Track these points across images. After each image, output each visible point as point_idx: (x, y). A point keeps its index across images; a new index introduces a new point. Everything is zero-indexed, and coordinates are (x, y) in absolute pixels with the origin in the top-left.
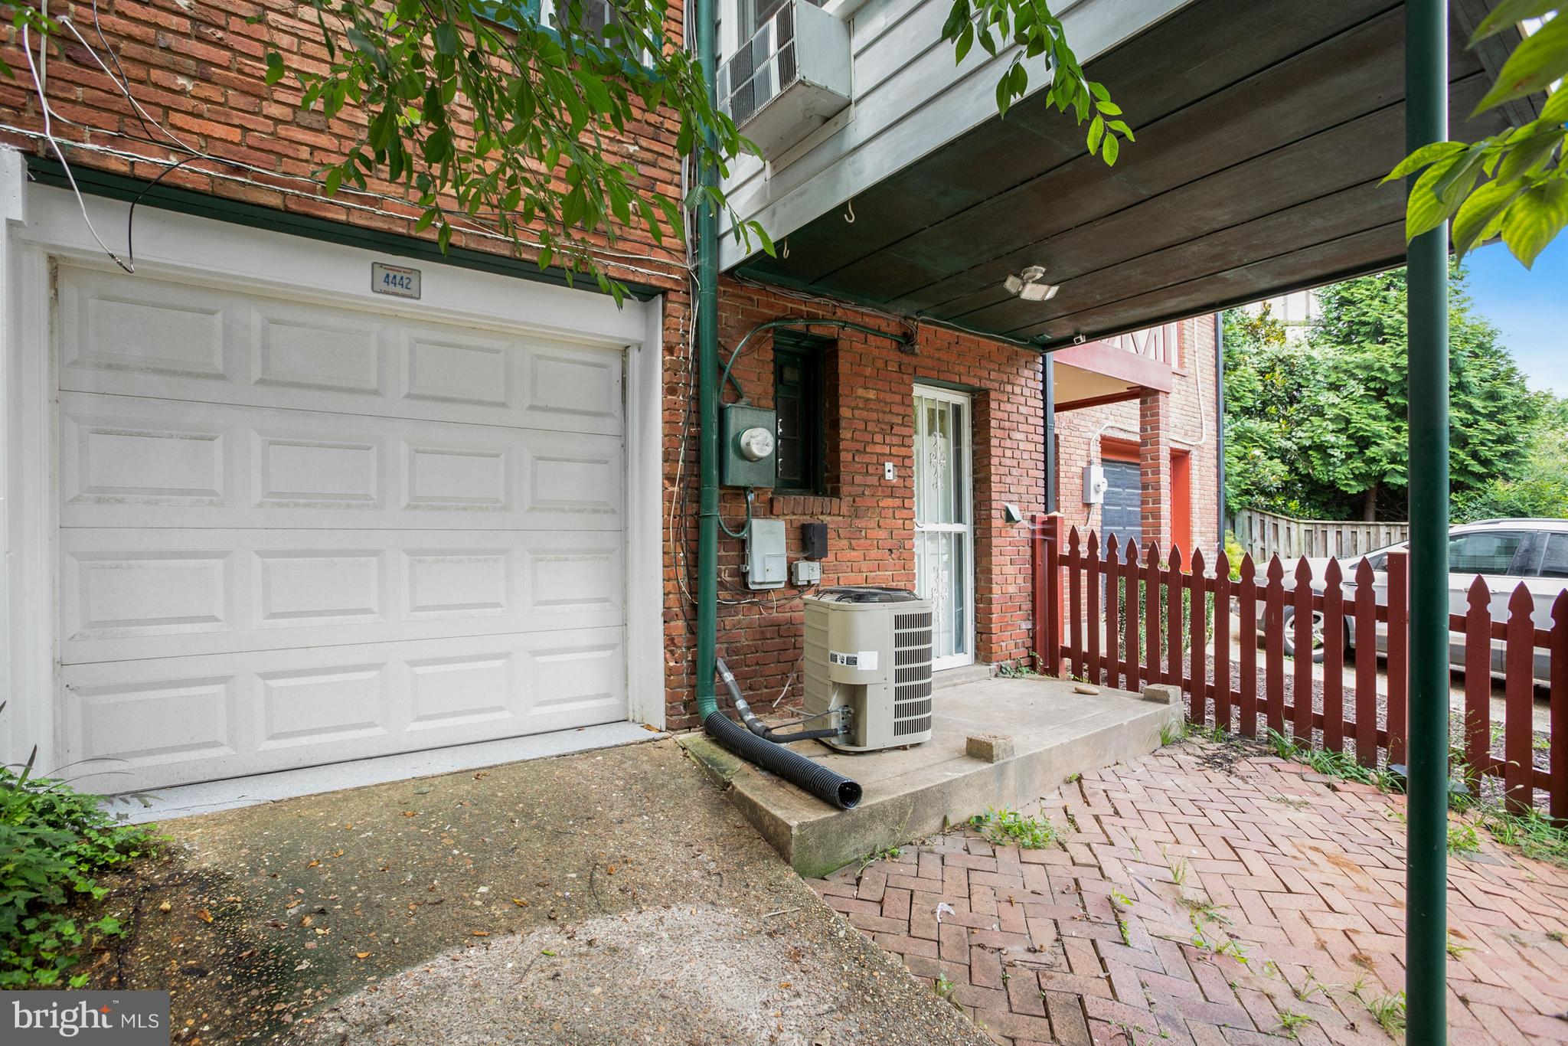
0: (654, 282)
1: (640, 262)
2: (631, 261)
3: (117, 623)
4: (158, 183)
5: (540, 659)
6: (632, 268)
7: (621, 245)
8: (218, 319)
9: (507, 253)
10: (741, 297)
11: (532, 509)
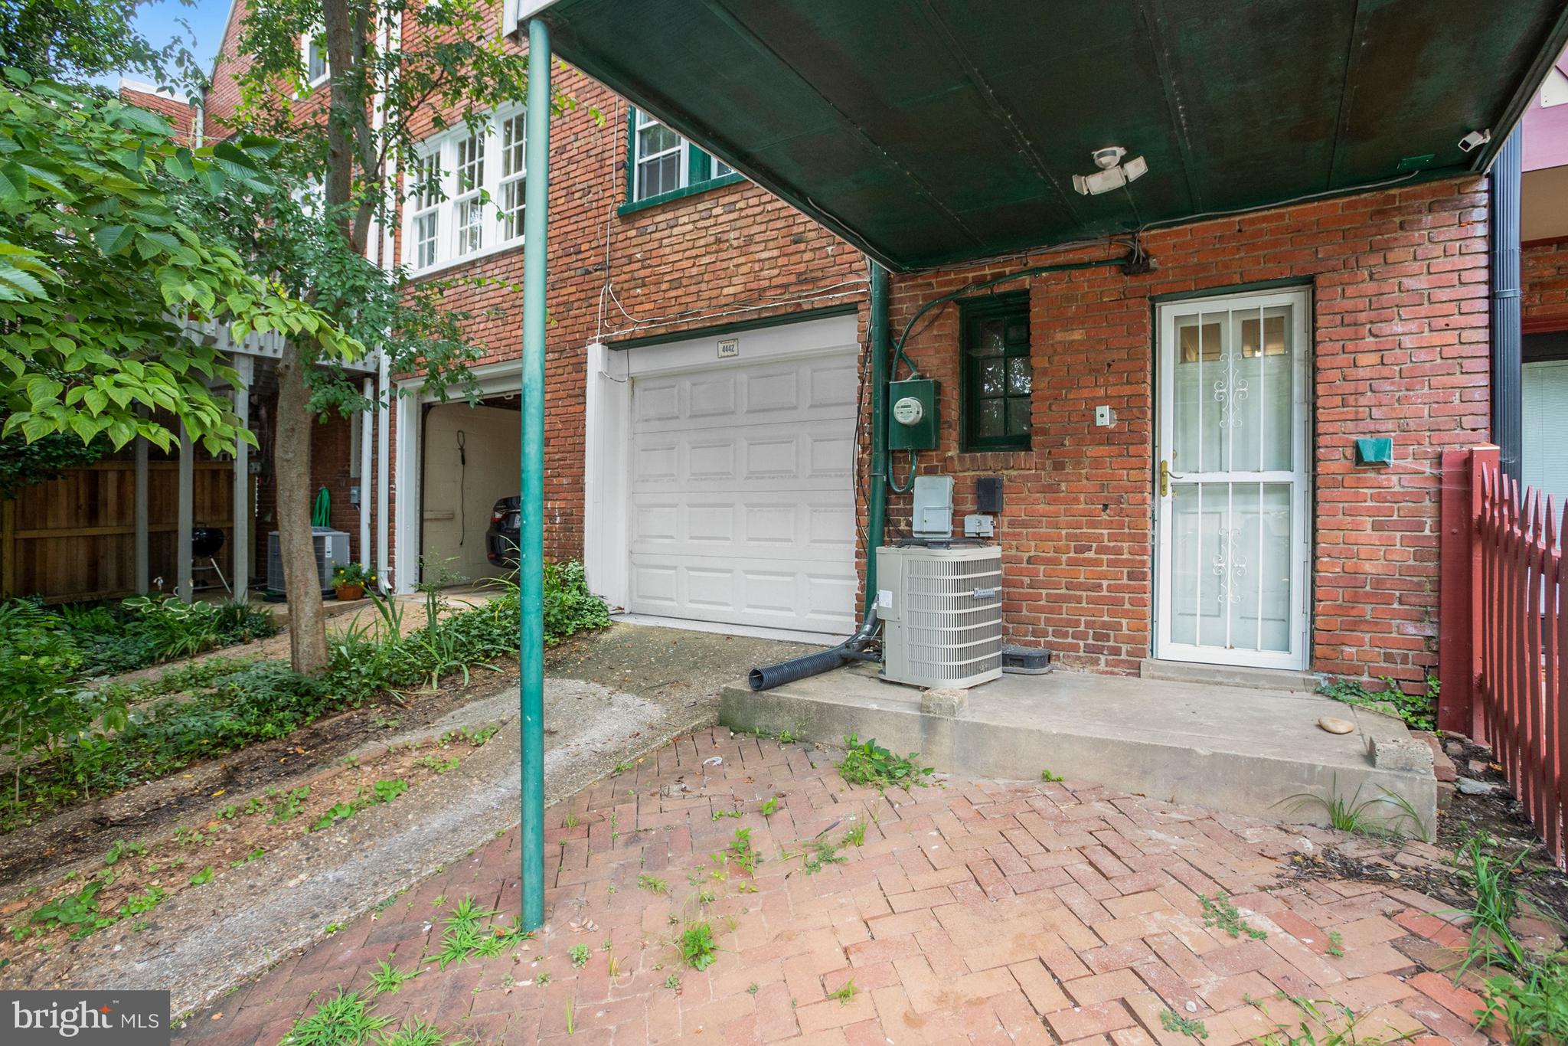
0: (846, 301)
1: (836, 290)
2: (828, 292)
3: (649, 537)
4: (630, 340)
5: (814, 580)
6: (831, 296)
7: (822, 283)
8: (676, 390)
9: (756, 317)
10: (920, 285)
11: (811, 476)
